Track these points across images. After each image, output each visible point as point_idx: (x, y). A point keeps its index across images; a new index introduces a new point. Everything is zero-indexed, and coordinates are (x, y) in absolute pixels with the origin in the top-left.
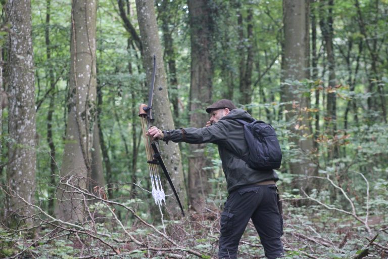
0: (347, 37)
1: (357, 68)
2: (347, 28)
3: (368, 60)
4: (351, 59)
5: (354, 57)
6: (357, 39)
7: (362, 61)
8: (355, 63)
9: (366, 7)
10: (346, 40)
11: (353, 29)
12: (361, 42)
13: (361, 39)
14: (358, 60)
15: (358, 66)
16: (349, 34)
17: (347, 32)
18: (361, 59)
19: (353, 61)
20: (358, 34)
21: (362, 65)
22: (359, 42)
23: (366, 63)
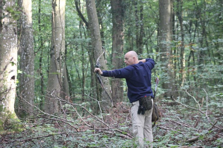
0: (189, 20)
1: (195, 36)
2: (190, 16)
3: (199, 32)
4: (191, 31)
5: (193, 31)
6: (194, 21)
7: (197, 32)
8: (193, 33)
9: (199, 5)
10: (189, 22)
11: (192, 16)
12: (197, 23)
13: (197, 21)
14: (195, 32)
15: (195, 34)
16: (191, 19)
17: (189, 18)
18: (196, 31)
19: (192, 32)
20: (195, 19)
21: (196, 34)
22: (195, 23)
23: (198, 33)
